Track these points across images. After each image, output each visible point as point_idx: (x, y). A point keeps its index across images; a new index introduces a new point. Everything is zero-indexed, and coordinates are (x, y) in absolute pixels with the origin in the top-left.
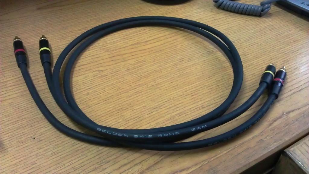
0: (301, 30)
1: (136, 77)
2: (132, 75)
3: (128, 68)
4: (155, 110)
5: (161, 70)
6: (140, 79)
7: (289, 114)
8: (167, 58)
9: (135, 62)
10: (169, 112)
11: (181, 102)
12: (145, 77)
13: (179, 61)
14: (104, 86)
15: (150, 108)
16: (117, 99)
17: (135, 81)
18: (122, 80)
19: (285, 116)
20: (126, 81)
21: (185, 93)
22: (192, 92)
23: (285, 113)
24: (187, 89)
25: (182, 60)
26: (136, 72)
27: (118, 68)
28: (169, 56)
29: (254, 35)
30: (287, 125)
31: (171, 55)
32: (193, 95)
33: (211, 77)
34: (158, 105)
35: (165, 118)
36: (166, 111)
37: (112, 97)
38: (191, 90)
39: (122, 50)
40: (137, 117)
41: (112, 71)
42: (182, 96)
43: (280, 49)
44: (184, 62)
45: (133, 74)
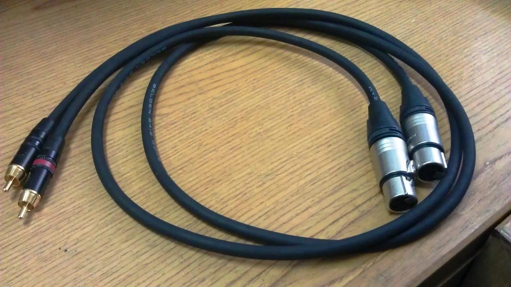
0: (493, 12)
1: (227, 120)
2: (220, 117)
3: (211, 106)
4: (270, 177)
5: (268, 103)
6: (235, 125)
7: (495, 164)
8: (276, 82)
9: (221, 94)
10: (294, 180)
11: (310, 159)
12: (243, 119)
13: (297, 85)
14: (174, 142)
15: (260, 175)
16: (201, 164)
17: (226, 128)
18: (204, 129)
19: (490, 168)
20: (211, 129)
21: (316, 142)
22: (327, 140)
23: (488, 163)
24: (319, 135)
25: (301, 83)
26: (226, 112)
27: (194, 108)
28: (277, 77)
29: (417, 26)
30: (494, 185)
31: (281, 75)
32: (330, 146)
33: (356, 109)
34: (272, 169)
35: (288, 191)
36: (289, 178)
37: (191, 161)
38: (325, 137)
39: (194, 73)
40: (239, 194)
41: (182, 114)
42: (312, 149)
43: (465, 49)
44: (305, 87)
45: (222, 116)
